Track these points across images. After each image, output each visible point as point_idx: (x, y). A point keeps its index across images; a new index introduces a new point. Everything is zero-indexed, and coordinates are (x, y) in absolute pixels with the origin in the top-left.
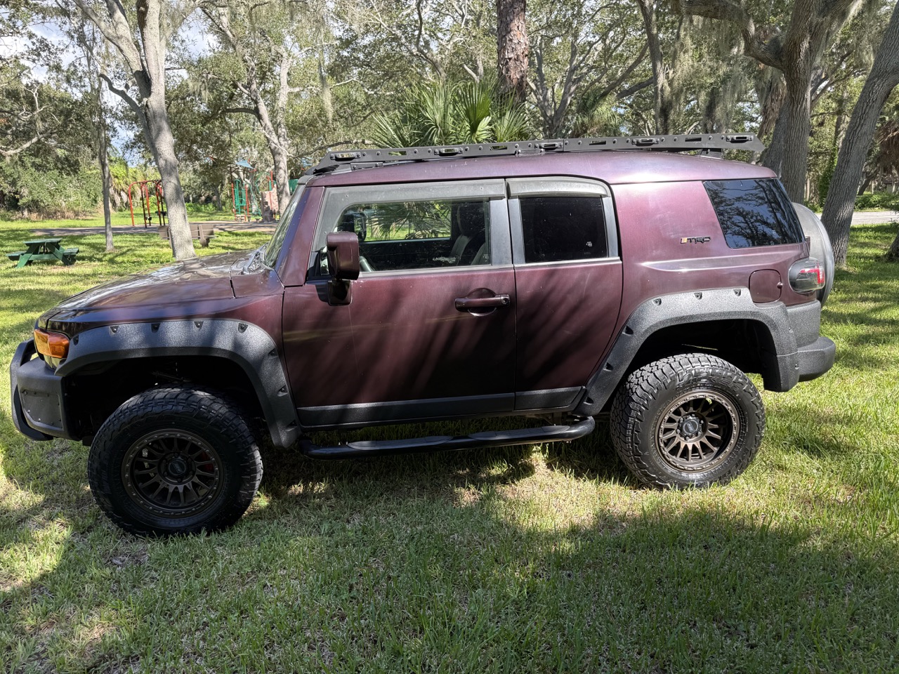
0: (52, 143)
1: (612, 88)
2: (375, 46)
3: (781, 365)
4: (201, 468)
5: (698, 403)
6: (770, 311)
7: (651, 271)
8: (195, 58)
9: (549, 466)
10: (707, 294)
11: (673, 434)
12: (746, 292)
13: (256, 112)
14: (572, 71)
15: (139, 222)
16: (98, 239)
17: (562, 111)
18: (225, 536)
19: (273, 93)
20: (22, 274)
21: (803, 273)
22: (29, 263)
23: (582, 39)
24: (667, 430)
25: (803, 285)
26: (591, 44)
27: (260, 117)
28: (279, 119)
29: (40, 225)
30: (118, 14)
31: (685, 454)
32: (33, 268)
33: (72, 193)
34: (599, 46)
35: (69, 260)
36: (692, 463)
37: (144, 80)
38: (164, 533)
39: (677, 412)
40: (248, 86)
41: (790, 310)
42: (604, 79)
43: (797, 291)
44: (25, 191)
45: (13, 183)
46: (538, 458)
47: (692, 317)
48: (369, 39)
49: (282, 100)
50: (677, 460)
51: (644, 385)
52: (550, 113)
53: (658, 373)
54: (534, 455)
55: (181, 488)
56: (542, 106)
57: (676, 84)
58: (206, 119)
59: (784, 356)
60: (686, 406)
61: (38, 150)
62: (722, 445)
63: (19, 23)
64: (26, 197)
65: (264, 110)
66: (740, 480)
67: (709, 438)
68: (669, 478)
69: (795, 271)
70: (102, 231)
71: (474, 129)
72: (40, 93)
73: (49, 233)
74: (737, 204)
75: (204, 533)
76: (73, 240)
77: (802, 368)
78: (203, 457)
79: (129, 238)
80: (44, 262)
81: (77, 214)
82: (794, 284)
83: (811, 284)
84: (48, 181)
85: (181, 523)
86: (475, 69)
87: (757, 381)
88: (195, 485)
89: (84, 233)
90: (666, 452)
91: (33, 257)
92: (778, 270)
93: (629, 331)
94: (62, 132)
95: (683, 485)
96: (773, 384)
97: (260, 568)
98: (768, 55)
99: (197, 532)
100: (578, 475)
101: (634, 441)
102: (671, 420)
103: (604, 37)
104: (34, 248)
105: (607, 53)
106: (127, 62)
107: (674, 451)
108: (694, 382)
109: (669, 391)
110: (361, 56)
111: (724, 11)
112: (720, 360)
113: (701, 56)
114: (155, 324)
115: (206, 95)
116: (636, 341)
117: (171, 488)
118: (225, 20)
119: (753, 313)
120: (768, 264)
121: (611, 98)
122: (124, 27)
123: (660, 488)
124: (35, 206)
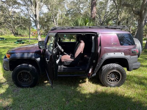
0: (23, 25)
1: (112, 18)
2: (73, 11)
3: (129, 66)
4: (30, 77)
5: (114, 72)
6: (128, 57)
7: (106, 49)
8: (45, 13)
9: (89, 81)
10: (116, 53)
11: (110, 77)
12: (123, 53)
13: (53, 21)
14: (105, 16)
15: (35, 38)
16: (28, 40)
17: (103, 22)
18: (32, 88)
19: (57, 18)
20: (16, 45)
21: (134, 50)
22: (17, 43)
23: (107, 11)
24: (108, 77)
25: (135, 53)
26: (109, 11)
27: (54, 22)
28: (57, 22)
29: (21, 38)
30: (32, 6)
31: (112, 81)
32: (18, 44)
33: (26, 33)
34: (110, 12)
35: (23, 43)
36: (113, 83)
37: (36, 16)
38: (23, 87)
39: (110, 73)
40: (52, 17)
41: (131, 57)
42: (111, 17)
43: (133, 54)
44: (19, 32)
45: (17, 31)
46: (87, 80)
47: (113, 57)
48: (72, 10)
49: (58, 19)
50: (110, 82)
51: (105, 68)
52: (101, 22)
53: (107, 66)
54: (87, 79)
55: (26, 80)
56: (100, 21)
57: (121, 18)
58: (46, 22)
59: (130, 65)
60: (112, 72)
61: (21, 26)
62: (118, 80)
63: (19, 7)
64: (19, 33)
65: (55, 21)
66: (122, 86)
67: (116, 78)
68: (108, 85)
69: (133, 50)
70: (29, 39)
71: (86, 24)
72: (21, 18)
73: (21, 39)
74: (126, 38)
75: (29, 87)
76: (25, 40)
77: (134, 67)
78: (30, 75)
79: (33, 40)
80: (19, 43)
81: (26, 36)
82: (132, 52)
83: (136, 52)
84: (22, 31)
85: (26, 86)
86: (89, 15)
87: (125, 69)
88: (29, 80)
89: (27, 39)
90: (108, 80)
91: (18, 42)
92: (129, 50)
93: (102, 59)
94: (24, 23)
95: (111, 86)
96: (128, 70)
97: (36, 94)
98: (137, 13)
99: (28, 87)
100: (93, 83)
101: (102, 78)
102: (109, 75)
103: (111, 10)
104: (18, 41)
105: (111, 13)
106: (33, 13)
107: (110, 80)
108: (113, 68)
109: (109, 70)
110: (71, 13)
111: (129, 6)
112: (118, 65)
113: (126, 13)
114: (23, 53)
115: (46, 18)
116: (103, 61)
117: (25, 80)
118: (49, 7)
119: (124, 57)
120: (128, 49)
121: (112, 20)
122: (33, 8)
123: (107, 87)
124: (20, 35)
